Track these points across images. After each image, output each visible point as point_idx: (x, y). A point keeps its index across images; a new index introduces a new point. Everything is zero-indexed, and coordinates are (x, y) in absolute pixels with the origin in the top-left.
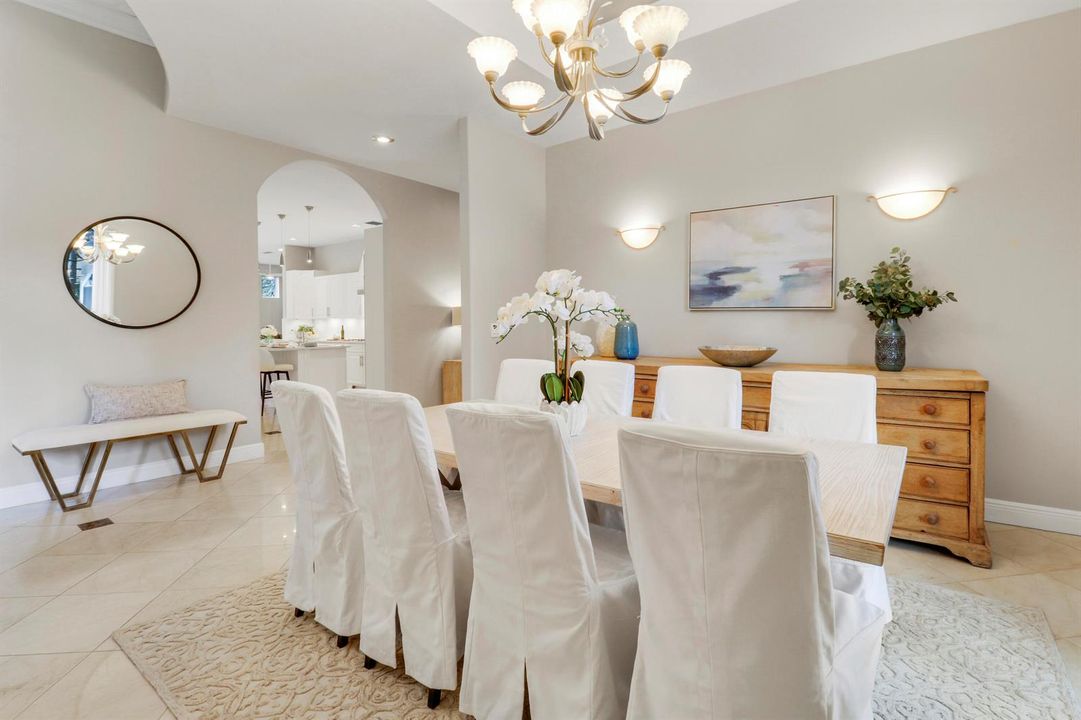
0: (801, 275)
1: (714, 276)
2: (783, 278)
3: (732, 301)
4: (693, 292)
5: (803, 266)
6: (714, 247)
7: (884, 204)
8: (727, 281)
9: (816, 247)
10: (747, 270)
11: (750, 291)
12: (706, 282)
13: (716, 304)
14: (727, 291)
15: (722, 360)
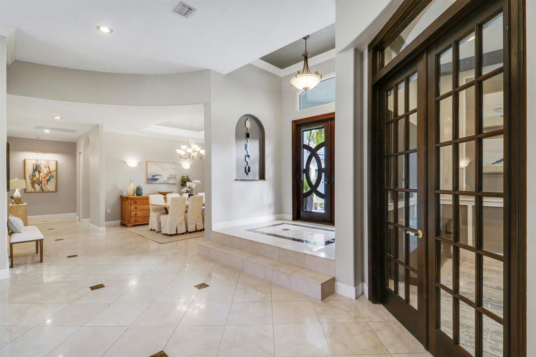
0: (171, 177)
1: (153, 176)
2: (168, 177)
3: (157, 182)
4: (148, 180)
5: (171, 175)
6: (153, 170)
7: (183, 166)
8: (156, 177)
9: (173, 172)
10: (160, 175)
11: (161, 180)
12: (151, 177)
13: (154, 182)
14: (156, 180)
15: (161, 193)
